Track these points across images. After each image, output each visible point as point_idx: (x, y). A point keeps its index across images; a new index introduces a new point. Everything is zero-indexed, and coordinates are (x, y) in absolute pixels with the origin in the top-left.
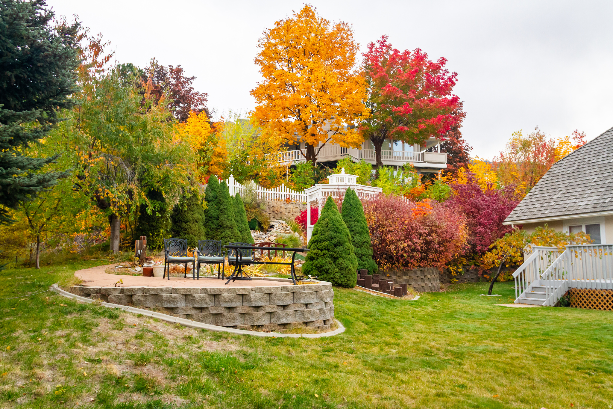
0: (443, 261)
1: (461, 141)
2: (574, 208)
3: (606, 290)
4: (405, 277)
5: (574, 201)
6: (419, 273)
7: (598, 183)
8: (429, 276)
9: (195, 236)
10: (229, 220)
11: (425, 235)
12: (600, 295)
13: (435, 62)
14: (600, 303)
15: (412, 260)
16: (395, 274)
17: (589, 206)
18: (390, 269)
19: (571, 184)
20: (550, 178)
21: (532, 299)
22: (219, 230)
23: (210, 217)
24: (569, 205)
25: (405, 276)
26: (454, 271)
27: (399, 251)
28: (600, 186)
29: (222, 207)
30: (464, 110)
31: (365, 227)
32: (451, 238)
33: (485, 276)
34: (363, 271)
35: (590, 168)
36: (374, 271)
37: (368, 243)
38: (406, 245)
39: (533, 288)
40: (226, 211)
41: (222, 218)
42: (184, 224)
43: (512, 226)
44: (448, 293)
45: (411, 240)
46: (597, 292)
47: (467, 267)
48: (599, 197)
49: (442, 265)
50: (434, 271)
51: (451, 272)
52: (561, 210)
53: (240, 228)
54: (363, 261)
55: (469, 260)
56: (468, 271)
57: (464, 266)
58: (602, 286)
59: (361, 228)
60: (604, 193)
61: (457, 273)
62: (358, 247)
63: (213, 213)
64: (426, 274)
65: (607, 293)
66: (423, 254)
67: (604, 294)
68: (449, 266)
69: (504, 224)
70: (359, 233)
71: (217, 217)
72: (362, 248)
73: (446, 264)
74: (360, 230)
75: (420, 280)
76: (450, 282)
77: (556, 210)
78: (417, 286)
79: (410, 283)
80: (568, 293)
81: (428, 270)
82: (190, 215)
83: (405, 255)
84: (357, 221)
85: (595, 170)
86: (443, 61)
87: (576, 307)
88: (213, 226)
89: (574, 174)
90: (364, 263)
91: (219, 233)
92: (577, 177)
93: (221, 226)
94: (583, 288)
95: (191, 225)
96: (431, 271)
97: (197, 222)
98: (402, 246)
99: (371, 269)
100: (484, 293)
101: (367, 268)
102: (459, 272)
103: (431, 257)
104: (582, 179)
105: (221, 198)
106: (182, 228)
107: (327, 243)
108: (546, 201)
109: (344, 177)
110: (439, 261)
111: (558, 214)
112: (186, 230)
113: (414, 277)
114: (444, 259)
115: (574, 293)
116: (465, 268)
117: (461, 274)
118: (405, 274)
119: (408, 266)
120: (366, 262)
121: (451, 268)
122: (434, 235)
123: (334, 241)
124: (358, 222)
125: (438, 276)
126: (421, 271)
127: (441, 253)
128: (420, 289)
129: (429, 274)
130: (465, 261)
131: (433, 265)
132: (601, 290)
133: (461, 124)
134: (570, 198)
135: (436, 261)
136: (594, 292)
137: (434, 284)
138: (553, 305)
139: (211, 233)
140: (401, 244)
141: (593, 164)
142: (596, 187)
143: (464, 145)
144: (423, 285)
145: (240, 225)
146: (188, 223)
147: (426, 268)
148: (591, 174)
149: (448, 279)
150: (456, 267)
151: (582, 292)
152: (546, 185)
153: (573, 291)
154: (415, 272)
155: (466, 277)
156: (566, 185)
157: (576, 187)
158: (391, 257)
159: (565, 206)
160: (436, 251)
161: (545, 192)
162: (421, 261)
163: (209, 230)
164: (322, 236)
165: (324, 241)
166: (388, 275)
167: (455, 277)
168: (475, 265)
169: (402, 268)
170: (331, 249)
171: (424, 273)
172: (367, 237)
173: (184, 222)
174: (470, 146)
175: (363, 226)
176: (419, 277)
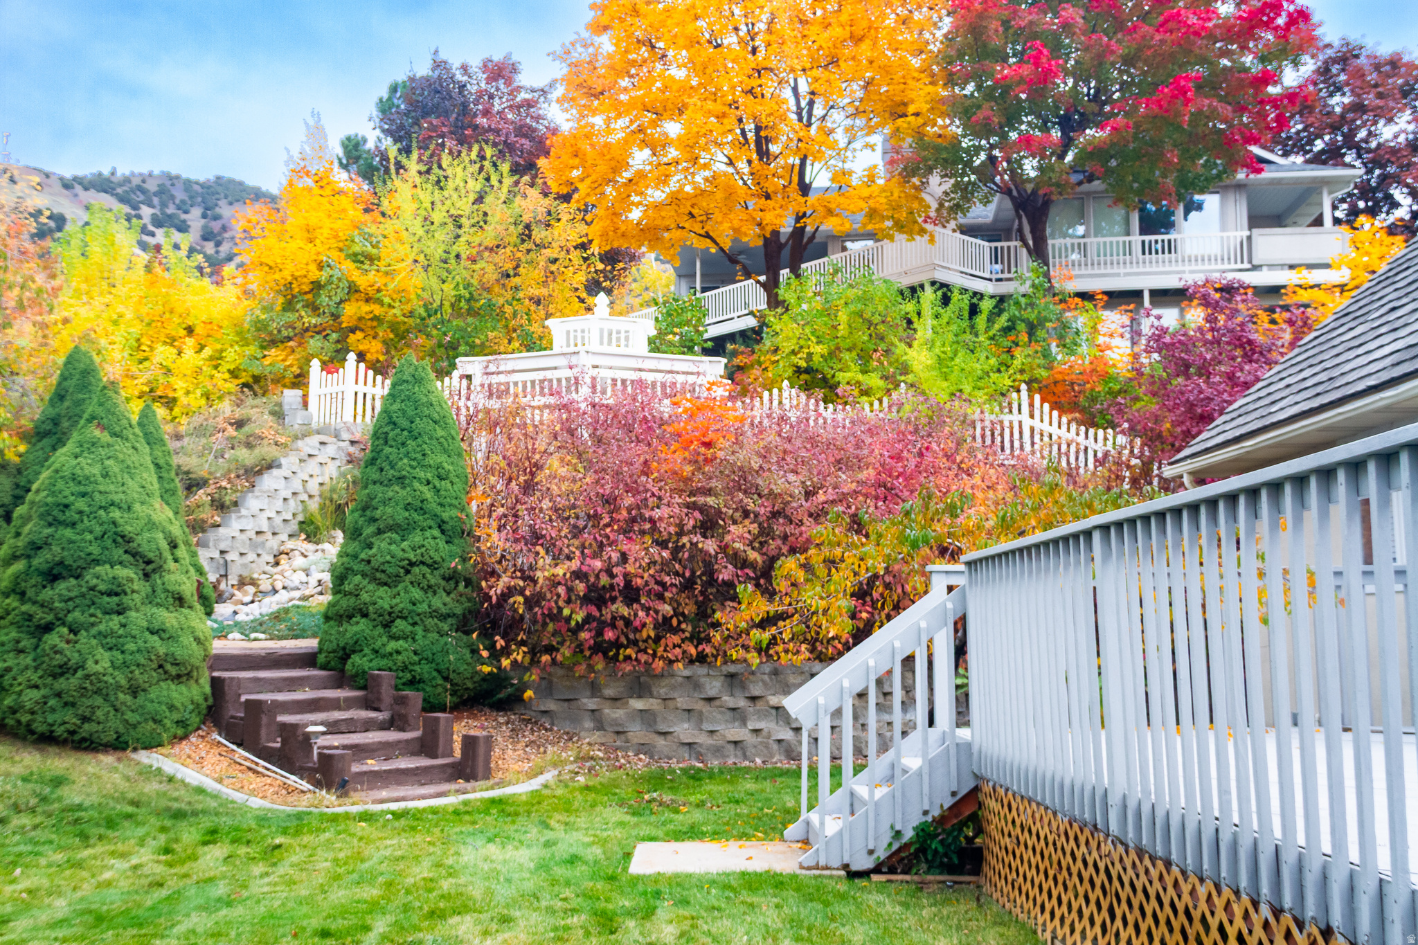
4: (637, 704)
6: (714, 686)
8: (776, 700)
16: (595, 689)
25: (640, 697)
54: (394, 637)
59: (408, 507)
64: (757, 691)
70: (396, 527)
72: (401, 586)
75: (722, 715)
78: (702, 739)
79: (663, 727)
81: (774, 673)
83: (566, 611)
84: (401, 479)
90: (391, 646)
113: (684, 702)
124: (402, 487)
144: (739, 734)
154: (693, 684)
171: (745, 686)
175: (422, 502)
176: (717, 703)
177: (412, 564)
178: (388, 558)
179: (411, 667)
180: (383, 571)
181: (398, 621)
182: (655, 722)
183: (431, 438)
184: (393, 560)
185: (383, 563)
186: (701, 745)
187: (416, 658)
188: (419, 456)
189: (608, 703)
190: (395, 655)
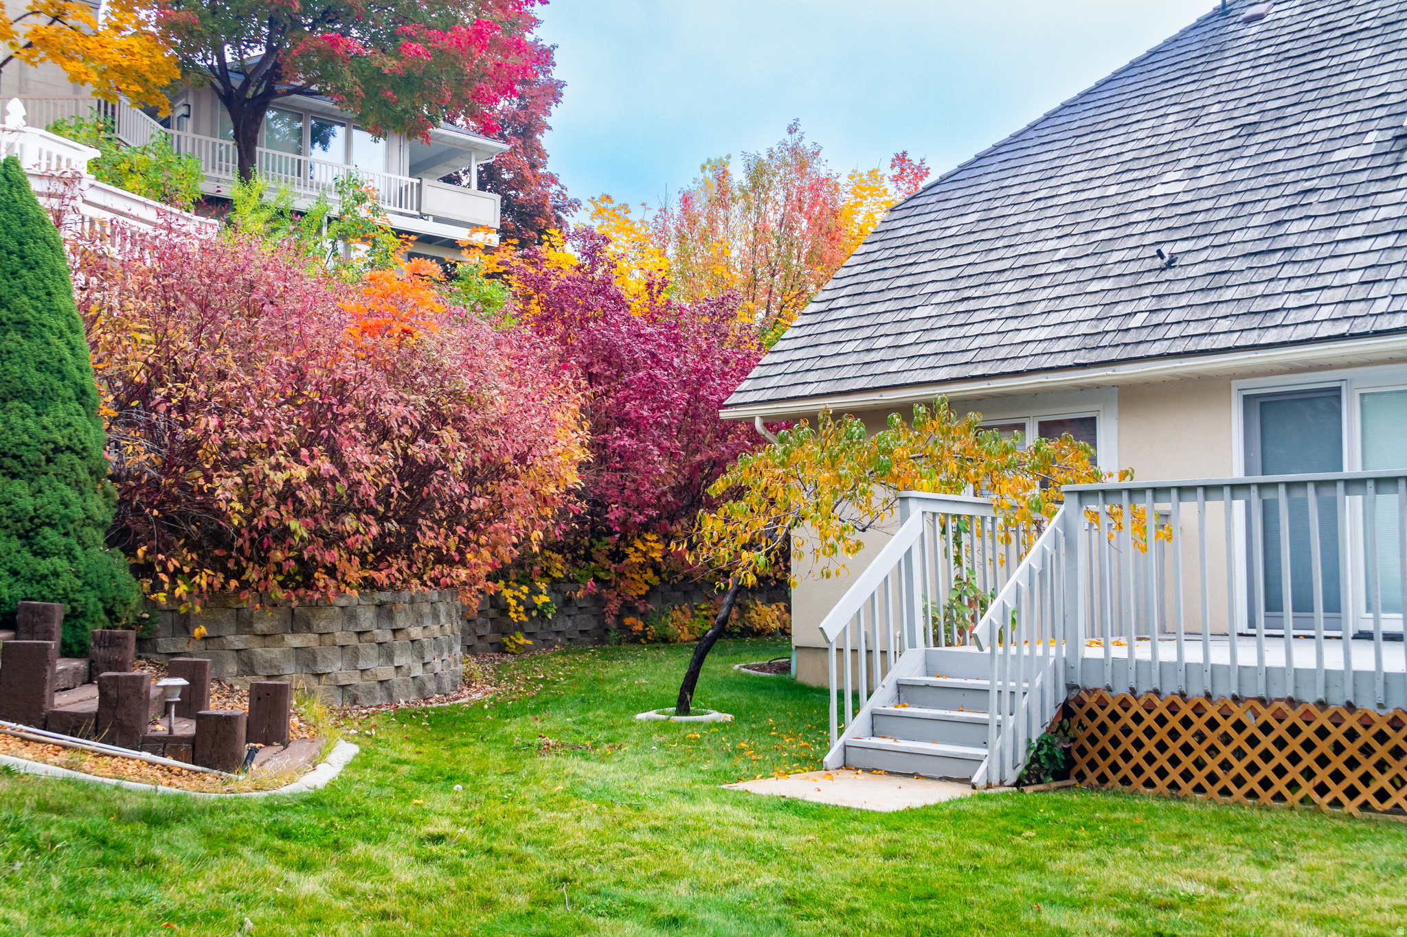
0: (481, 560)
1: (543, 176)
2: (1003, 353)
3: (1262, 701)
4: (295, 641)
5: (995, 326)
6: (367, 617)
7: (1080, 264)
8: (416, 632)
11: (406, 431)
12: (1226, 726)
14: (1226, 766)
15: (333, 556)
16: (244, 624)
17: (1061, 345)
18: (216, 599)
19: (970, 270)
20: (886, 254)
21: (904, 744)
24: (978, 342)
25: (294, 631)
26: (520, 602)
27: (262, 503)
28: (1090, 273)
30: (556, 74)
31: (70, 368)
32: (521, 458)
33: (628, 621)
34: (33, 611)
35: (1031, 216)
36: (109, 612)
37: (82, 452)
38: (301, 473)
39: (900, 687)
43: (757, 422)
44: (503, 710)
45: (334, 453)
46: (1212, 712)
47: (568, 589)
48: (1095, 312)
49: (473, 579)
50: (442, 608)
51: (504, 610)
52: (950, 359)
54: (42, 553)
55: (574, 563)
56: (568, 601)
57: (555, 585)
58: (1240, 685)
59: (41, 366)
60: (1110, 298)
61: (528, 611)
62: (14, 476)
64: (400, 622)
65: (1266, 715)
66: (393, 526)
67: (1249, 719)
68: (502, 583)
69: (724, 414)
70: (26, 394)
72: (43, 480)
73: (489, 577)
74: (35, 379)
75: (373, 652)
76: (501, 649)
77: (931, 361)
78: (356, 680)
79: (321, 668)
80: (1066, 711)
81: (412, 601)
83: (294, 524)
84: (23, 326)
85: (1056, 222)
87: (1103, 779)
90: (44, 566)
92: (988, 245)
94: (1142, 690)
96: (426, 609)
98: (279, 478)
99: (90, 599)
100: (660, 705)
101: (65, 597)
102: (535, 607)
103: (428, 539)
104: (1010, 252)
108: (882, 330)
110: (463, 563)
113: (340, 637)
114: (486, 553)
115: (1092, 715)
116: (558, 591)
117: (542, 615)
118: (297, 623)
119: (309, 583)
120: (61, 563)
121: (508, 593)
122: (449, 436)
124: (27, 337)
125: (458, 625)
126: (380, 605)
127: (472, 527)
128: (370, 692)
129: (418, 623)
130: (559, 566)
131: (436, 581)
132: (1235, 699)
133: (548, 120)
134: (976, 317)
135: (451, 563)
136: (1198, 710)
137: (438, 666)
138: (1011, 777)
140: (277, 467)
141: (1042, 204)
142: (1072, 277)
143: (554, 189)
144: (387, 672)
147: (406, 595)
148: (1042, 235)
149: (493, 637)
150: (525, 589)
151: (1136, 707)
152: (873, 276)
153: (1091, 702)
154: (350, 614)
155: (560, 626)
156: (954, 273)
157: (994, 278)
158: (219, 537)
159: (964, 344)
160: (455, 516)
161: (875, 297)
162: (379, 560)
166: (200, 631)
167: (520, 626)
168: (597, 580)
169: (280, 594)
171: (391, 617)
172: (80, 421)
174: (571, 195)
175: (60, 361)
176: (367, 637)
177: (57, 449)
178: (26, 438)
179: (71, 596)
180: (15, 457)
181: (46, 529)
182: (315, 662)
183: (53, 272)
184: (32, 442)
185: (17, 445)
186: (356, 687)
187: (79, 583)
188: (42, 293)
189: (258, 640)
190: (52, 580)
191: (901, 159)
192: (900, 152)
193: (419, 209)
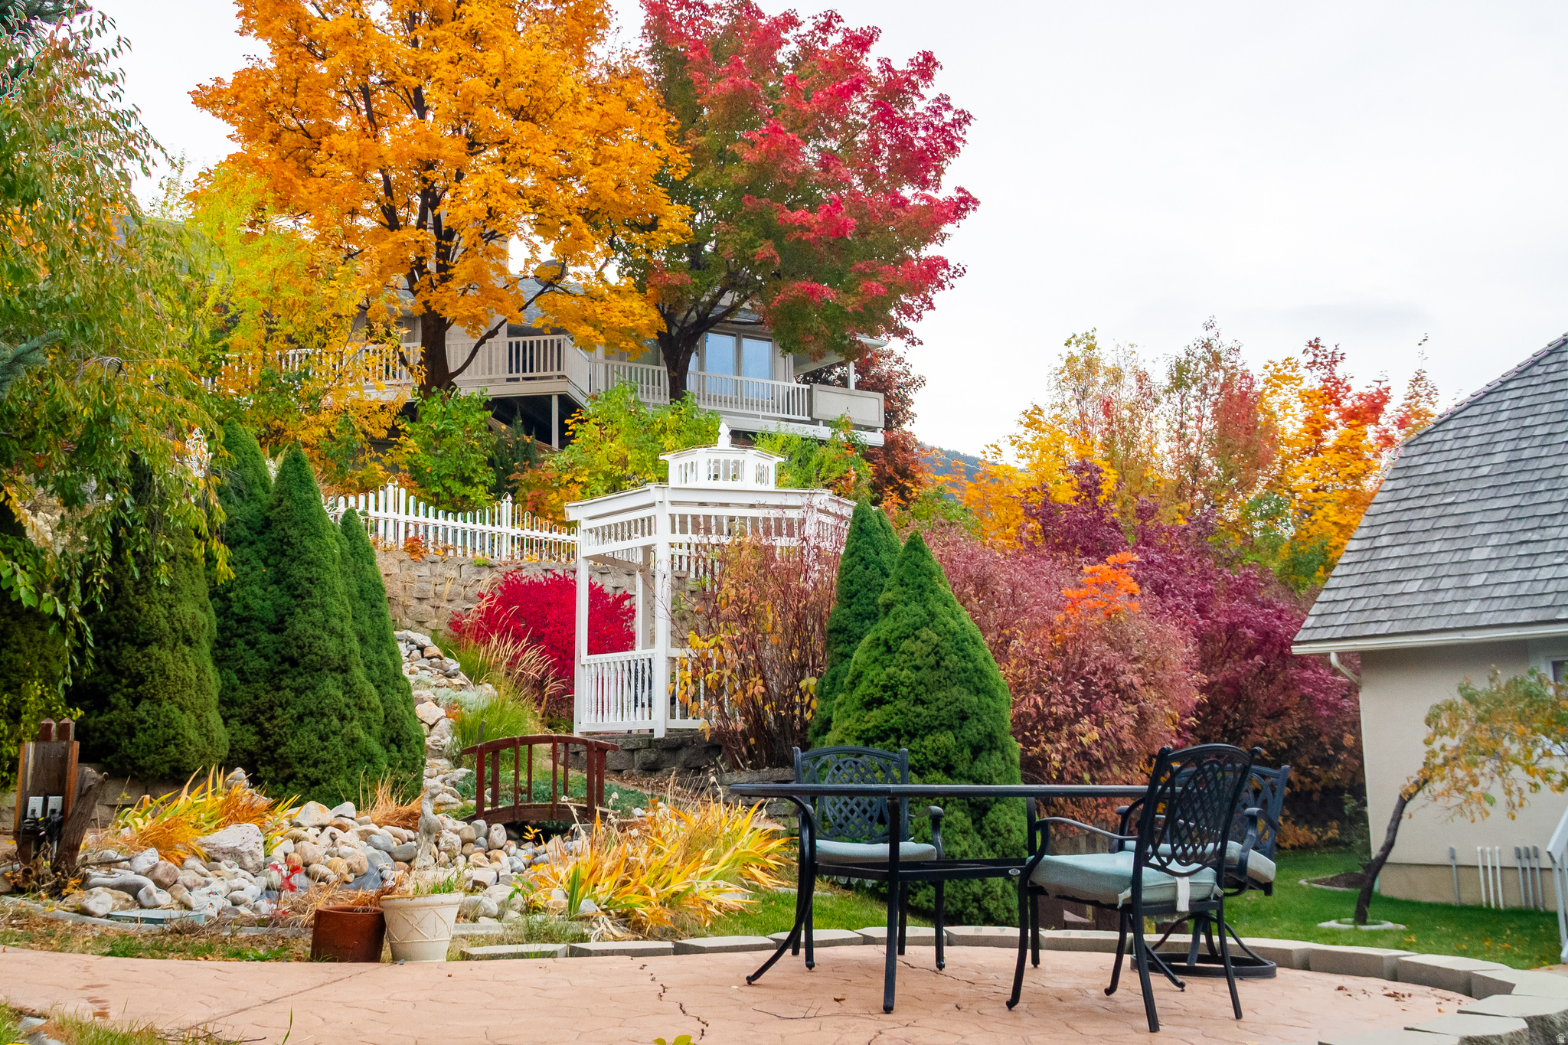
9: (182, 708)
10: (332, 632)
13: (900, 65)
20: (1417, 492)
22: (287, 682)
23: (240, 620)
24: (1552, 586)
29: (298, 572)
40: (316, 592)
41: (300, 625)
42: (129, 651)
43: (1333, 659)
52: (1530, 603)
53: (376, 670)
63: (260, 600)
69: (1298, 650)
71: (272, 617)
77: (1510, 603)
82: (160, 610)
86: (926, 66)
88: (257, 663)
89: (1508, 479)
91: (288, 694)
92: (1530, 488)
93: (294, 663)
95: (166, 655)
97: (188, 641)
100: (1337, 915)
104: (1555, 496)
105: (294, 532)
106: (121, 673)
107: (946, 739)
108: (1442, 571)
109: (732, 458)
111: (1525, 616)
112: (139, 679)
123: (972, 731)
134: (1542, 561)
139: (242, 693)
145: (375, 657)
146: (154, 649)
152: (1411, 515)
156: (1500, 515)
159: (1539, 588)
161: (1422, 537)
163: (235, 679)
164: (919, 709)
165: (930, 729)
170: (963, 767)
173: (133, 642)
191: (1315, 345)
192: (1313, 339)
193: (810, 414)
